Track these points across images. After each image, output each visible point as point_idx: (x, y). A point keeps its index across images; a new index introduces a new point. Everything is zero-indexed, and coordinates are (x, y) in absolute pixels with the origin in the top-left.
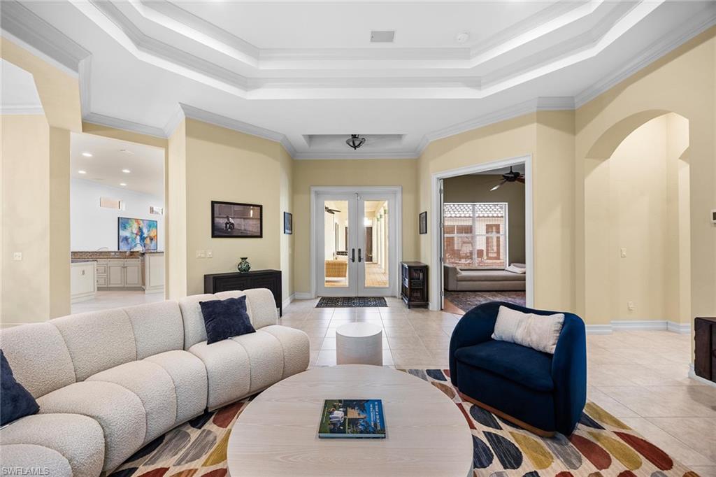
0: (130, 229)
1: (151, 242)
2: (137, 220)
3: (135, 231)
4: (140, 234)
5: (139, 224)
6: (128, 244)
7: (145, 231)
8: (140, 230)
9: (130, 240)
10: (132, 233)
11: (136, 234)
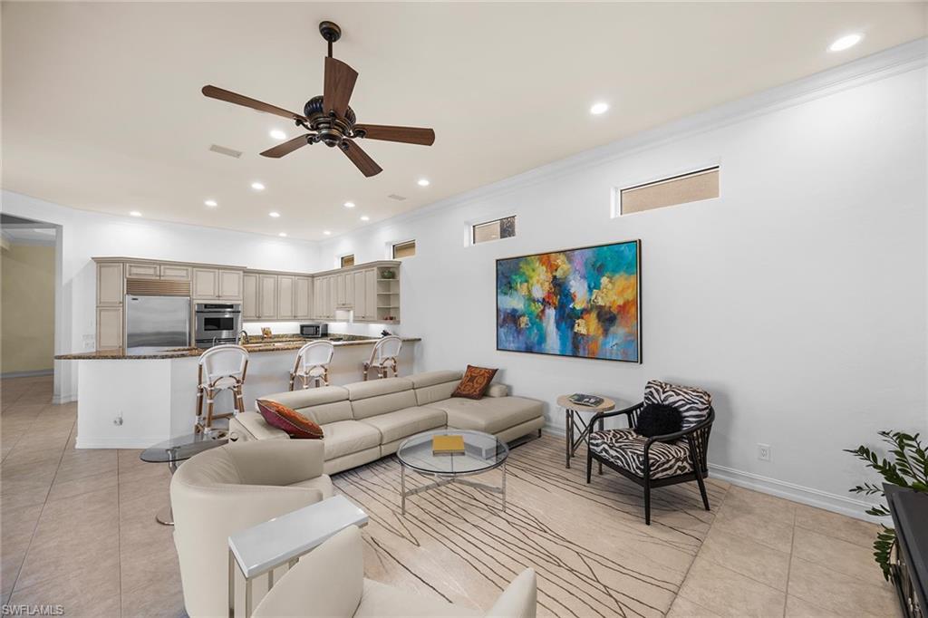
0: (523, 289)
1: (606, 332)
2: (545, 258)
3: (539, 293)
4: (556, 300)
5: (552, 268)
6: (519, 331)
7: (578, 287)
8: (559, 287)
9: (524, 320)
10: (531, 299)
11: (545, 302)
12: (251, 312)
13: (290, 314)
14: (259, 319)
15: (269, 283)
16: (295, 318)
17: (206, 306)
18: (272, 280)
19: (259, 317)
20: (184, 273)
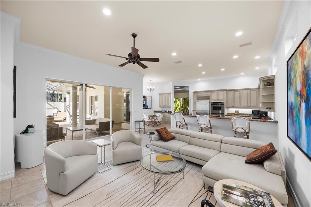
12: (230, 105)
13: (246, 106)
14: (233, 107)
15: (237, 94)
16: (249, 107)
17: (214, 103)
18: (239, 92)
19: (233, 106)
20: (208, 94)
